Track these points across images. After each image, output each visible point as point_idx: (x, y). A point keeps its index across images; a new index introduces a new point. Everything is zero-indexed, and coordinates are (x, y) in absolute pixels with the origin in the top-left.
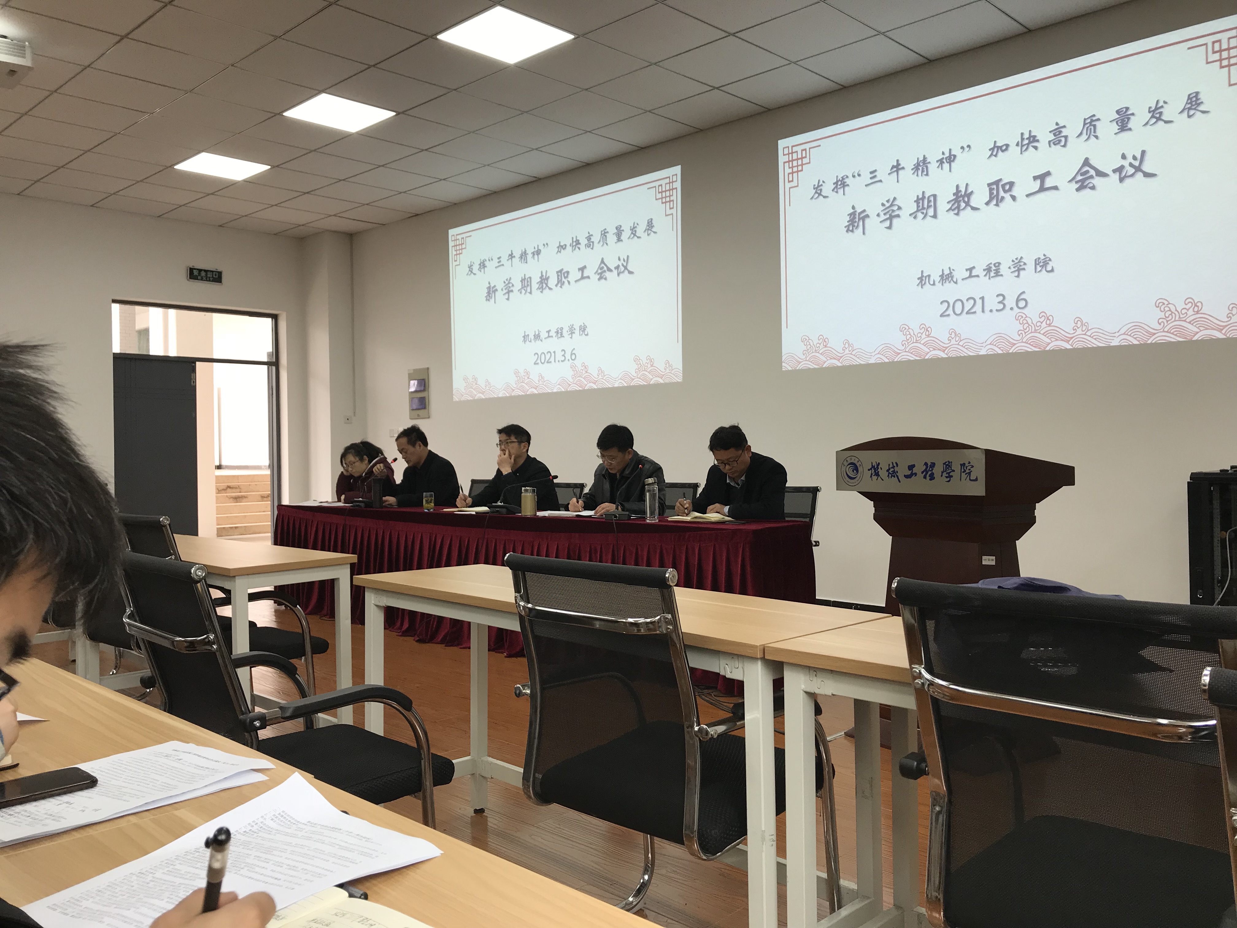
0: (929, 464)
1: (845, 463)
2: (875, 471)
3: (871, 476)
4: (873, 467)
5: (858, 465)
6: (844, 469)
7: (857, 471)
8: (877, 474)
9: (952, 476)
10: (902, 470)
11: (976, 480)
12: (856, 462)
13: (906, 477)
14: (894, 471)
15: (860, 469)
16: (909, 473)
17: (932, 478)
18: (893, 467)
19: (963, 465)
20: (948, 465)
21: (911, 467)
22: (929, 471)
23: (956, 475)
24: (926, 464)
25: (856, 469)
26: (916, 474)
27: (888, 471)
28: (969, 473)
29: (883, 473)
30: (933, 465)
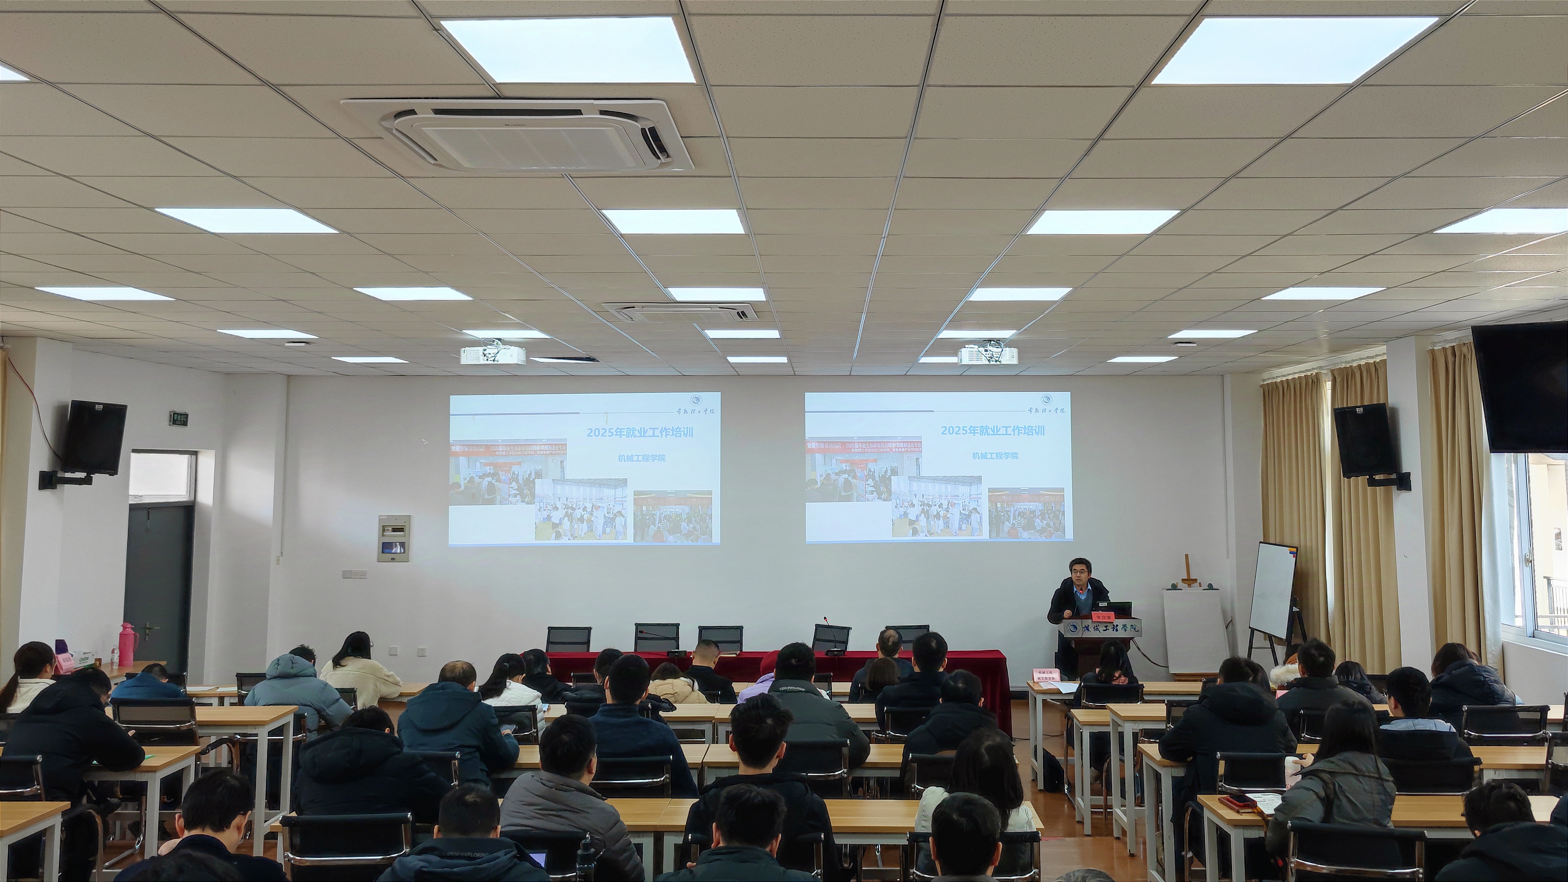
0: (1115, 625)
1: (1069, 625)
2: (1086, 629)
6: (1068, 628)
7: (1077, 628)
8: (1088, 630)
9: (1126, 630)
10: (1102, 628)
11: (1138, 631)
12: (1075, 625)
14: (1097, 628)
16: (1105, 629)
17: (1117, 630)
18: (1097, 626)
19: (1132, 625)
20: (1125, 626)
22: (1115, 628)
23: (1128, 629)
25: (1075, 627)
26: (1108, 629)
27: (1094, 628)
28: (1135, 629)
29: (1091, 629)
30: (1117, 626)
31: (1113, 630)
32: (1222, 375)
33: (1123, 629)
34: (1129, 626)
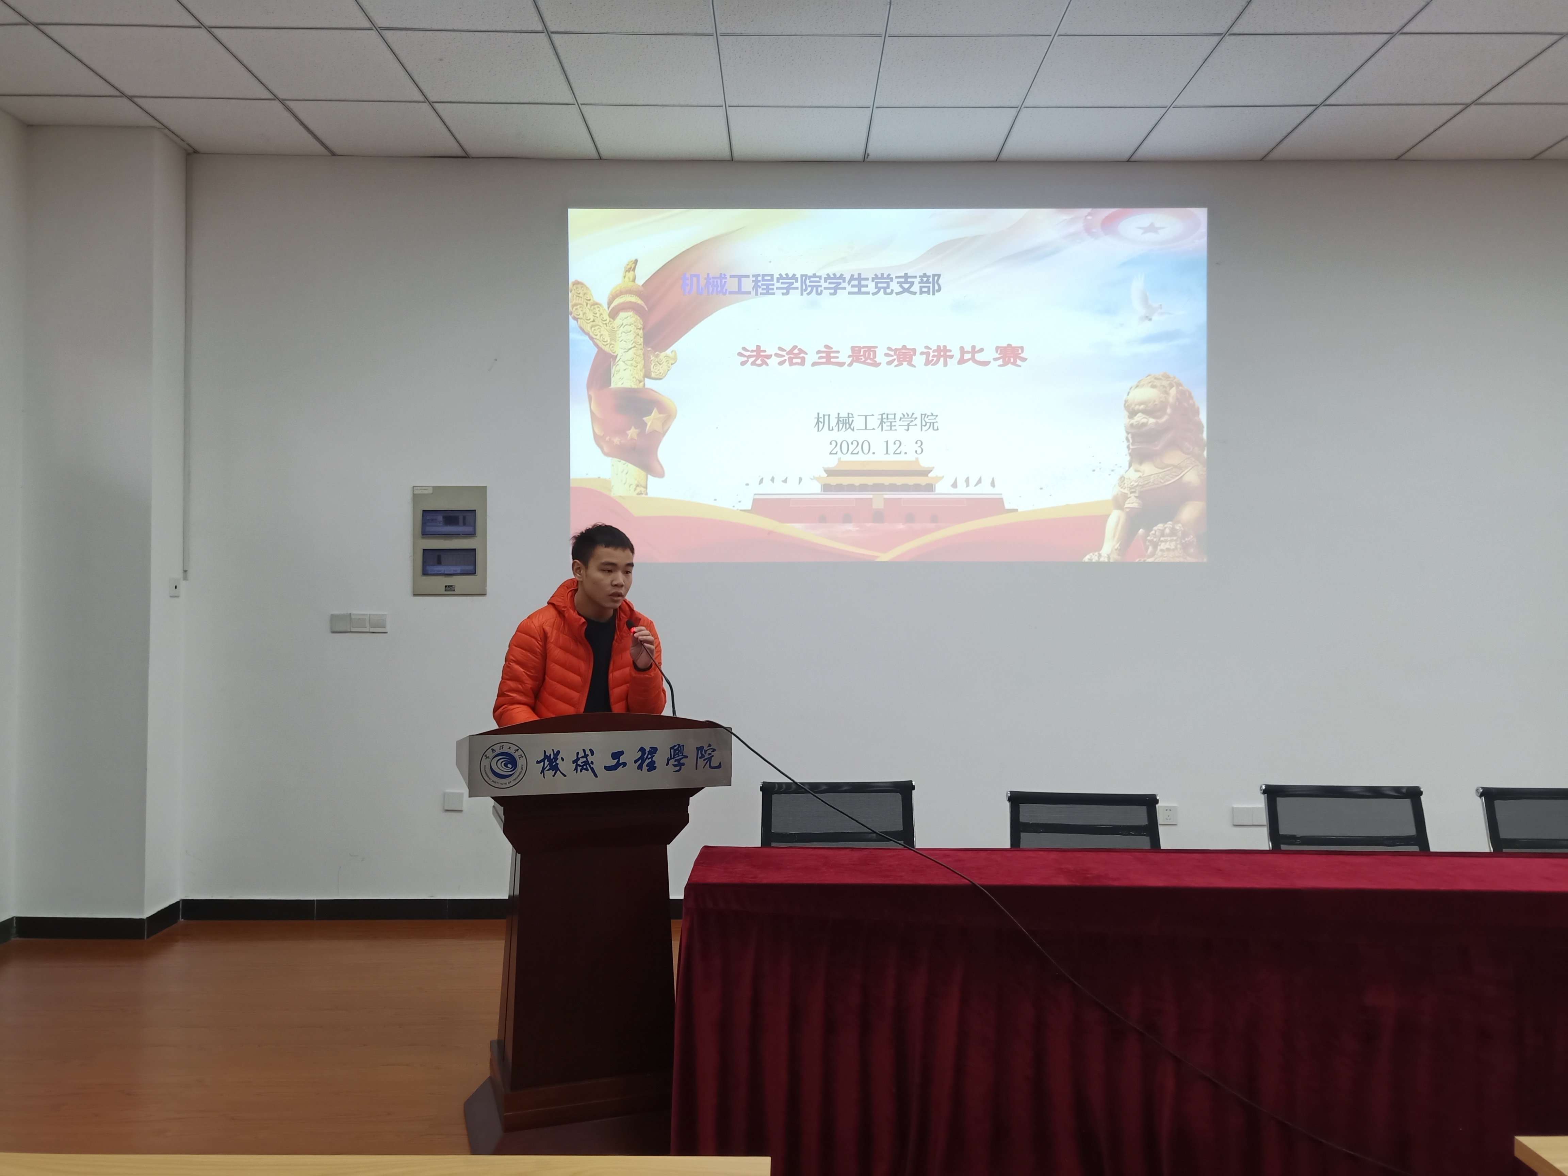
1: (490, 754)
2: (550, 764)
3: (543, 772)
4: (546, 757)
5: (516, 755)
6: (486, 763)
7: (515, 765)
8: (555, 768)
9: (683, 764)
10: (601, 760)
11: (719, 766)
12: (512, 751)
13: (608, 768)
14: (586, 763)
15: (521, 762)
16: (614, 762)
17: (652, 767)
18: (585, 756)
19: (700, 749)
20: (677, 752)
21: (616, 755)
22: (646, 759)
23: (689, 762)
24: (642, 750)
25: (511, 761)
27: (574, 762)
28: (710, 759)
29: (566, 765)
30: (654, 750)
31: (640, 767)
33: (672, 762)
34: (690, 750)
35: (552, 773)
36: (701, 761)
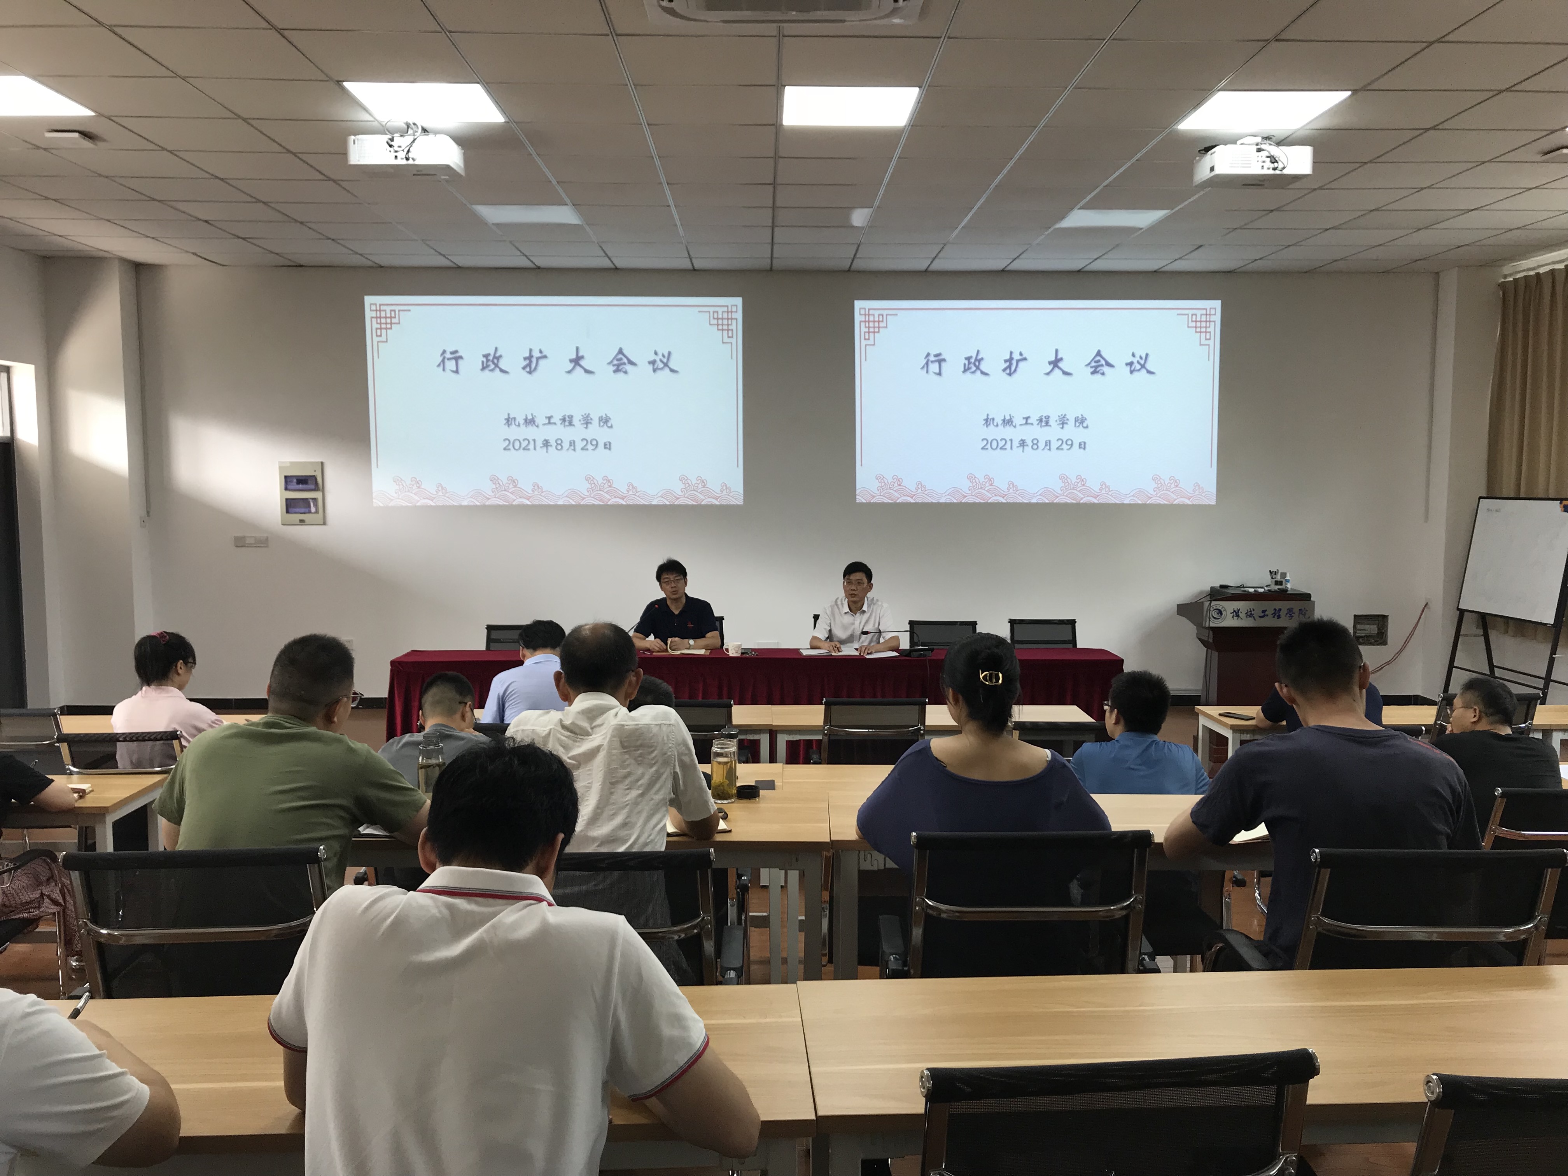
0: (1277, 609)
1: (1211, 609)
2: (1236, 614)
3: (1233, 617)
4: (1234, 611)
5: (1222, 610)
7: (1222, 614)
8: (1238, 616)
9: (1293, 616)
10: (1258, 613)
12: (1220, 608)
13: (1260, 617)
14: (1251, 614)
15: (1224, 613)
16: (1262, 614)
17: (1279, 617)
18: (1251, 611)
19: (1300, 610)
20: (1290, 611)
21: (1264, 611)
22: (1277, 614)
23: (1296, 615)
24: (1275, 609)
25: (1220, 612)
26: (1267, 615)
27: (1246, 613)
29: (1243, 615)
30: (1280, 610)
32: (1437, 273)
33: (1288, 615)
35: (1237, 618)
36: (1301, 615)
